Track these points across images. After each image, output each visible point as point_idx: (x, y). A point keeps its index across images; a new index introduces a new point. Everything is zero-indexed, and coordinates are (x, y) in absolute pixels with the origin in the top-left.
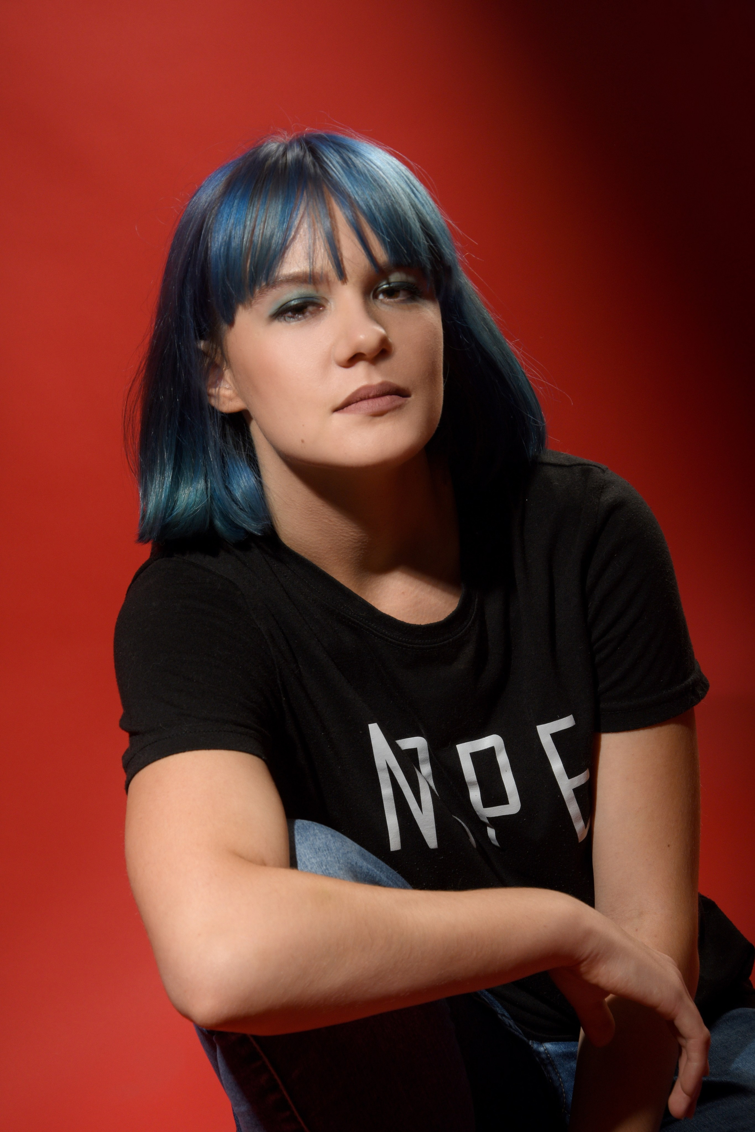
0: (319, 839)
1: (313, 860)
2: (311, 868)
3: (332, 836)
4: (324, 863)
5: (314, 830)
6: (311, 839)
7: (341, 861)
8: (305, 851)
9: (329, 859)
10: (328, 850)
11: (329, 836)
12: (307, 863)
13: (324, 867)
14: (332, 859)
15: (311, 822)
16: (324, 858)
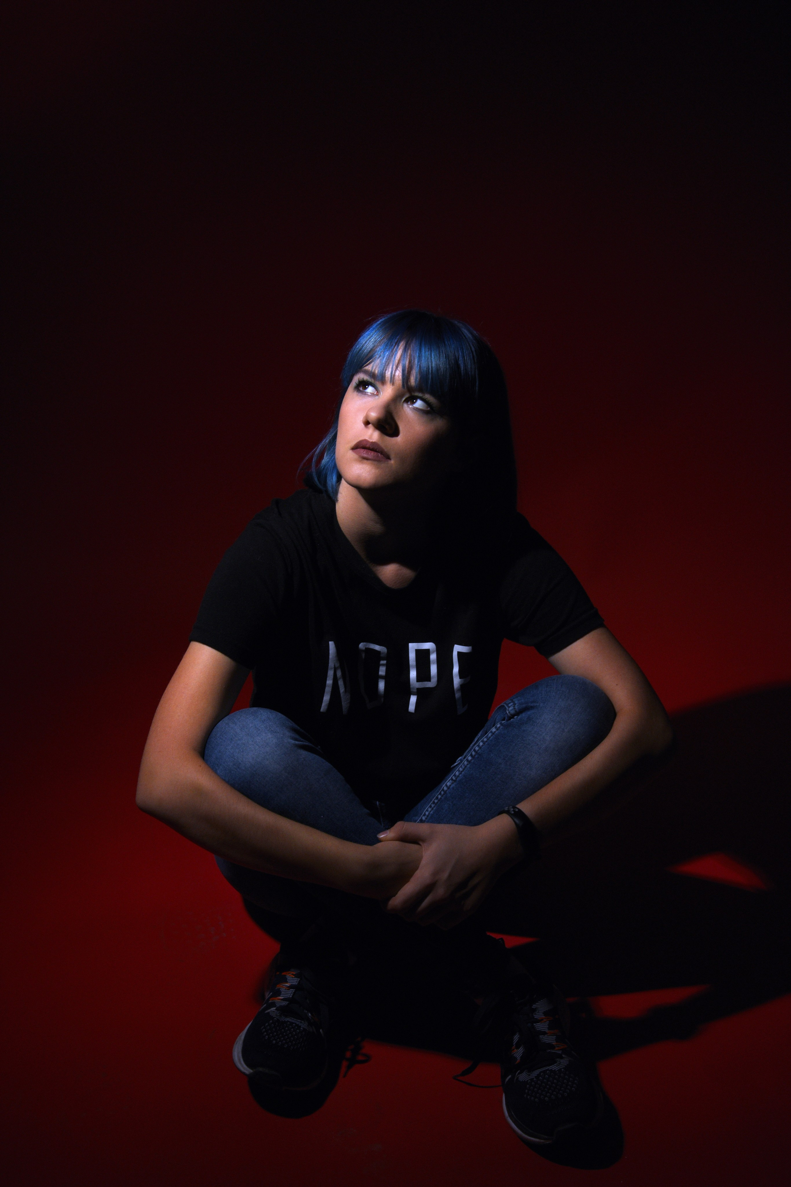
0: (264, 715)
1: (262, 726)
2: (262, 730)
3: (270, 712)
4: (268, 726)
5: (260, 711)
6: (260, 716)
7: (277, 723)
8: (257, 723)
9: (270, 723)
10: (269, 719)
11: (269, 713)
12: (259, 728)
13: (269, 728)
14: (272, 723)
15: (257, 708)
16: (267, 724)
